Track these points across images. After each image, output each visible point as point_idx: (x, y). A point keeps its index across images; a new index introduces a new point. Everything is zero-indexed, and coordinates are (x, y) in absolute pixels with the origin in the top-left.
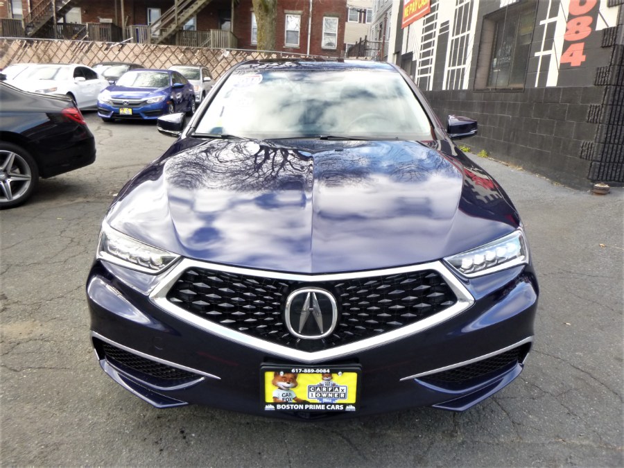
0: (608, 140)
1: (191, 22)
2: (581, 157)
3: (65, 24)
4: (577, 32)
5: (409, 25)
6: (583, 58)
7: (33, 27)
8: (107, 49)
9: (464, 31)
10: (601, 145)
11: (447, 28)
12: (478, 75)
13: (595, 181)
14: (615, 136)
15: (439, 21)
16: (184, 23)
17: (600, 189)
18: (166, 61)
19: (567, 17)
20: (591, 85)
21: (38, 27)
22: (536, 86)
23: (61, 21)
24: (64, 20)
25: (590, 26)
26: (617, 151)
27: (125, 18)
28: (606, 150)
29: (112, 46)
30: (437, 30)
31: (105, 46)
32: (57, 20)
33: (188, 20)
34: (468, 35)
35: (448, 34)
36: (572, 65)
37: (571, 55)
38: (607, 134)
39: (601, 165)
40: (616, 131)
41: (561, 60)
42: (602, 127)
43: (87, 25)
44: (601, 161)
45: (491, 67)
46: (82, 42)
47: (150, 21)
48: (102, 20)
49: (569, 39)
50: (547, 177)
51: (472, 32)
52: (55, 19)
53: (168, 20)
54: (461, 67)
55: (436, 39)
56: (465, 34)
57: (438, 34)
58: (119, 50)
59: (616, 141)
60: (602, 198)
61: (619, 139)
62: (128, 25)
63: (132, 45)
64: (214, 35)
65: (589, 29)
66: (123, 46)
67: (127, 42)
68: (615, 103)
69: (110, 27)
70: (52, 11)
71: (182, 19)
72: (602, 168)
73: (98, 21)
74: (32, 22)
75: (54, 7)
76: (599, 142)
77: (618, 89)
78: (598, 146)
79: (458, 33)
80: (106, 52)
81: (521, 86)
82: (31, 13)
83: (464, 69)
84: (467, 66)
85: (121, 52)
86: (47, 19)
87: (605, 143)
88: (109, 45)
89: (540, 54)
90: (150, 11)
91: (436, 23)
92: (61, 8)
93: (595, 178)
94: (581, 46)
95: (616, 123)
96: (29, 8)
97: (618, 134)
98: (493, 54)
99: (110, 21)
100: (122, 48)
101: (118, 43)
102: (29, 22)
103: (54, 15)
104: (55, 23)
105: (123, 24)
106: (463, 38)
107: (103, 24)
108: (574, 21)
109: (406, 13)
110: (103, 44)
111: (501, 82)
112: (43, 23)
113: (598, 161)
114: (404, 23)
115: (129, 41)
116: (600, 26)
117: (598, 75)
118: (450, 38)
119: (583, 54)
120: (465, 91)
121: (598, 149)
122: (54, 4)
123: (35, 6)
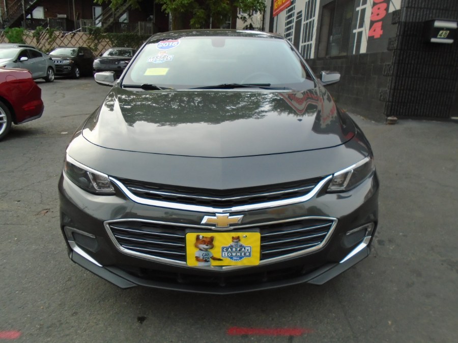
0: (396, 87)
1: (125, 16)
2: (380, 100)
3: (32, 19)
4: (378, 15)
5: (277, 15)
6: (381, 32)
7: (8, 22)
8: (62, 37)
9: (311, 17)
10: (392, 91)
11: (301, 16)
12: (320, 48)
13: (388, 116)
14: (401, 84)
15: (296, 11)
16: (119, 17)
17: (391, 120)
18: (106, 45)
19: (372, 4)
20: (386, 51)
21: (12, 22)
22: (354, 53)
23: (29, 17)
24: (32, 16)
25: (385, 10)
26: (403, 94)
27: (76, 14)
28: (395, 94)
29: (67, 34)
30: (294, 18)
31: (61, 35)
32: (27, 16)
33: (122, 14)
34: (314, 20)
35: (301, 20)
36: (375, 37)
37: (375, 31)
38: (395, 83)
39: (392, 105)
40: (402, 82)
41: (369, 34)
42: (392, 78)
43: (48, 19)
44: (392, 102)
45: (328, 42)
46: (44, 32)
47: (95, 16)
48: (59, 16)
49: (373, 20)
50: (361, 116)
51: (316, 18)
52: (24, 16)
53: (107, 15)
54: (309, 43)
55: (294, 24)
56: (312, 19)
57: (295, 20)
58: (72, 38)
59: (402, 88)
60: (392, 126)
61: (404, 86)
62: (78, 19)
63: (81, 33)
64: (141, 26)
65: (385, 12)
66: (75, 34)
67: (78, 31)
68: (401, 62)
69: (65, 21)
70: (22, 10)
71: (118, 14)
72: (393, 106)
73: (57, 16)
74: (8, 18)
75: (23, 7)
76: (391, 89)
77: (402, 52)
78: (390, 92)
79: (307, 19)
80: (62, 39)
81: (345, 54)
82: (7, 11)
83: (311, 44)
84: (313, 42)
85: (73, 39)
86: (19, 15)
87: (394, 89)
88: (64, 34)
89: (356, 31)
90: (94, 8)
91: (294, 13)
92: (28, 7)
93: (388, 114)
94: (380, 24)
95: (401, 76)
96: (5, 7)
97: (403, 83)
98: (330, 33)
99: (65, 16)
100: (73, 36)
101: (70, 32)
102: (6, 18)
103: (24, 12)
104: (25, 18)
105: (75, 18)
106: (310, 22)
107: (60, 18)
108: (376, 7)
109: (275, 7)
110: (60, 33)
111: (334, 52)
112: (16, 18)
113: (390, 102)
114: (274, 13)
115: (79, 31)
116: (391, 10)
117: (390, 43)
118: (303, 23)
119: (381, 29)
120: (312, 59)
121: (390, 94)
122: (23, 4)
123: (10, 6)
